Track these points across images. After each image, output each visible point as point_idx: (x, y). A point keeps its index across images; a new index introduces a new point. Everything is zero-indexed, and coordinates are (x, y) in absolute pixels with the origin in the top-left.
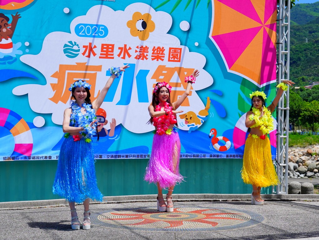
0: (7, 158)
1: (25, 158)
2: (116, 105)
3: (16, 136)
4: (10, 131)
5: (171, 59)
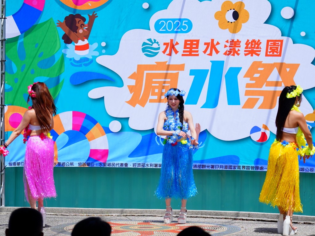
0: (82, 164)
1: (100, 164)
2: (201, 108)
3: (91, 142)
4: (85, 136)
5: (270, 53)
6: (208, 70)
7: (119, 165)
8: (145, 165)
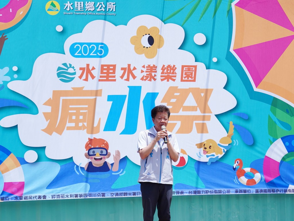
1: (16, 198)
2: (120, 134)
3: (5, 174)
5: (185, 78)
6: (126, 96)
7: (37, 198)
8: (65, 196)
